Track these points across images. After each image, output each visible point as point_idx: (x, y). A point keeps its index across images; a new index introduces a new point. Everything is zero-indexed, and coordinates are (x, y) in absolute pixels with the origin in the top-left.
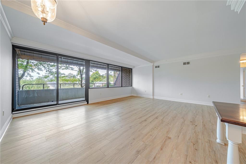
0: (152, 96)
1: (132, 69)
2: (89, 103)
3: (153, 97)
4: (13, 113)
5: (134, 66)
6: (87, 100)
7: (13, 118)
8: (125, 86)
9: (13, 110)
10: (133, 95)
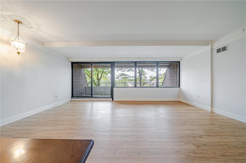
0: (210, 108)
1: (179, 62)
2: (114, 100)
3: (212, 109)
4: (72, 98)
5: (181, 58)
6: (112, 97)
7: (72, 101)
8: (173, 86)
9: (72, 97)
10: (180, 100)
